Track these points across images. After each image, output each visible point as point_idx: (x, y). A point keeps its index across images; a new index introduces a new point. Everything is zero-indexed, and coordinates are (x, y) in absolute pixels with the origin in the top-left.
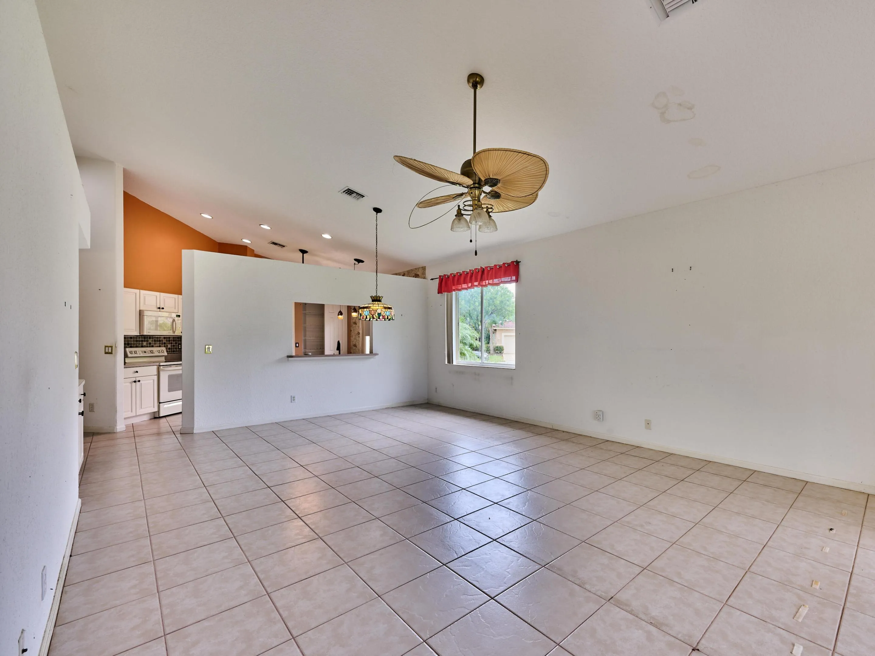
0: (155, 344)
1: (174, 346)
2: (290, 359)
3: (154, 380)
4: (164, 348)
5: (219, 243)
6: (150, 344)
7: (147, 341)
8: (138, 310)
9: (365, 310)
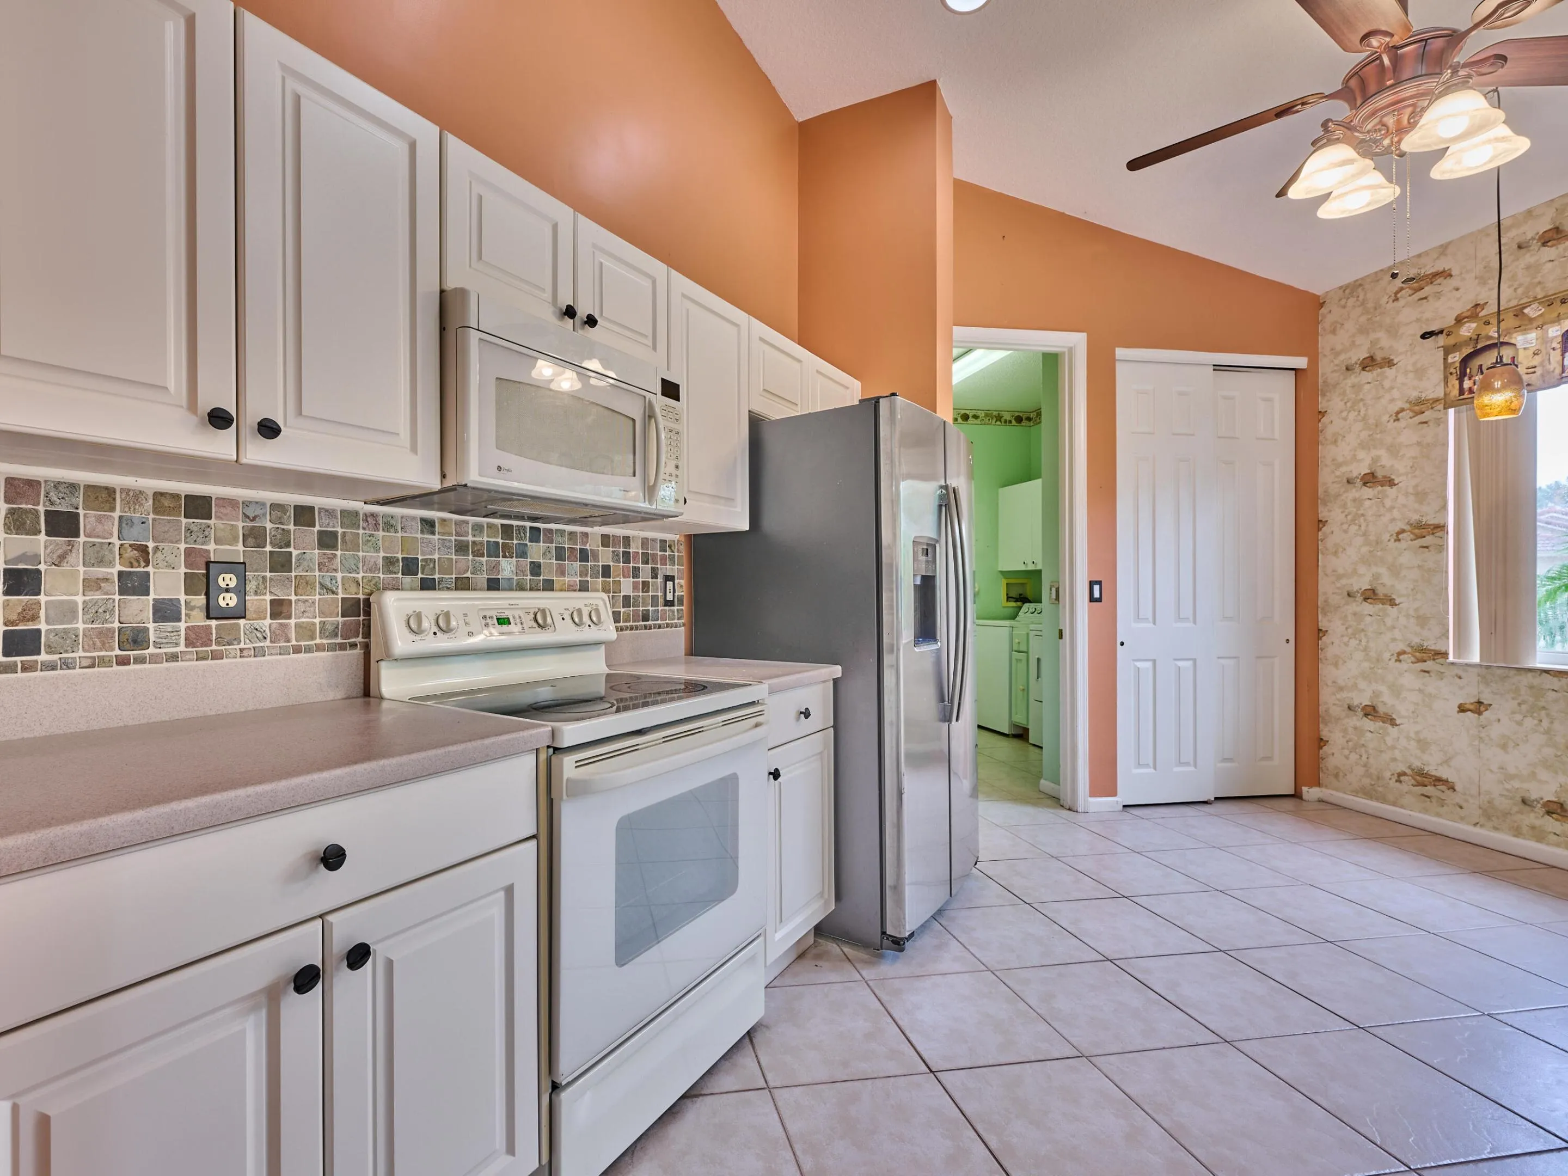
1: (646, 585)
4: (605, 596)
8: (429, 286)
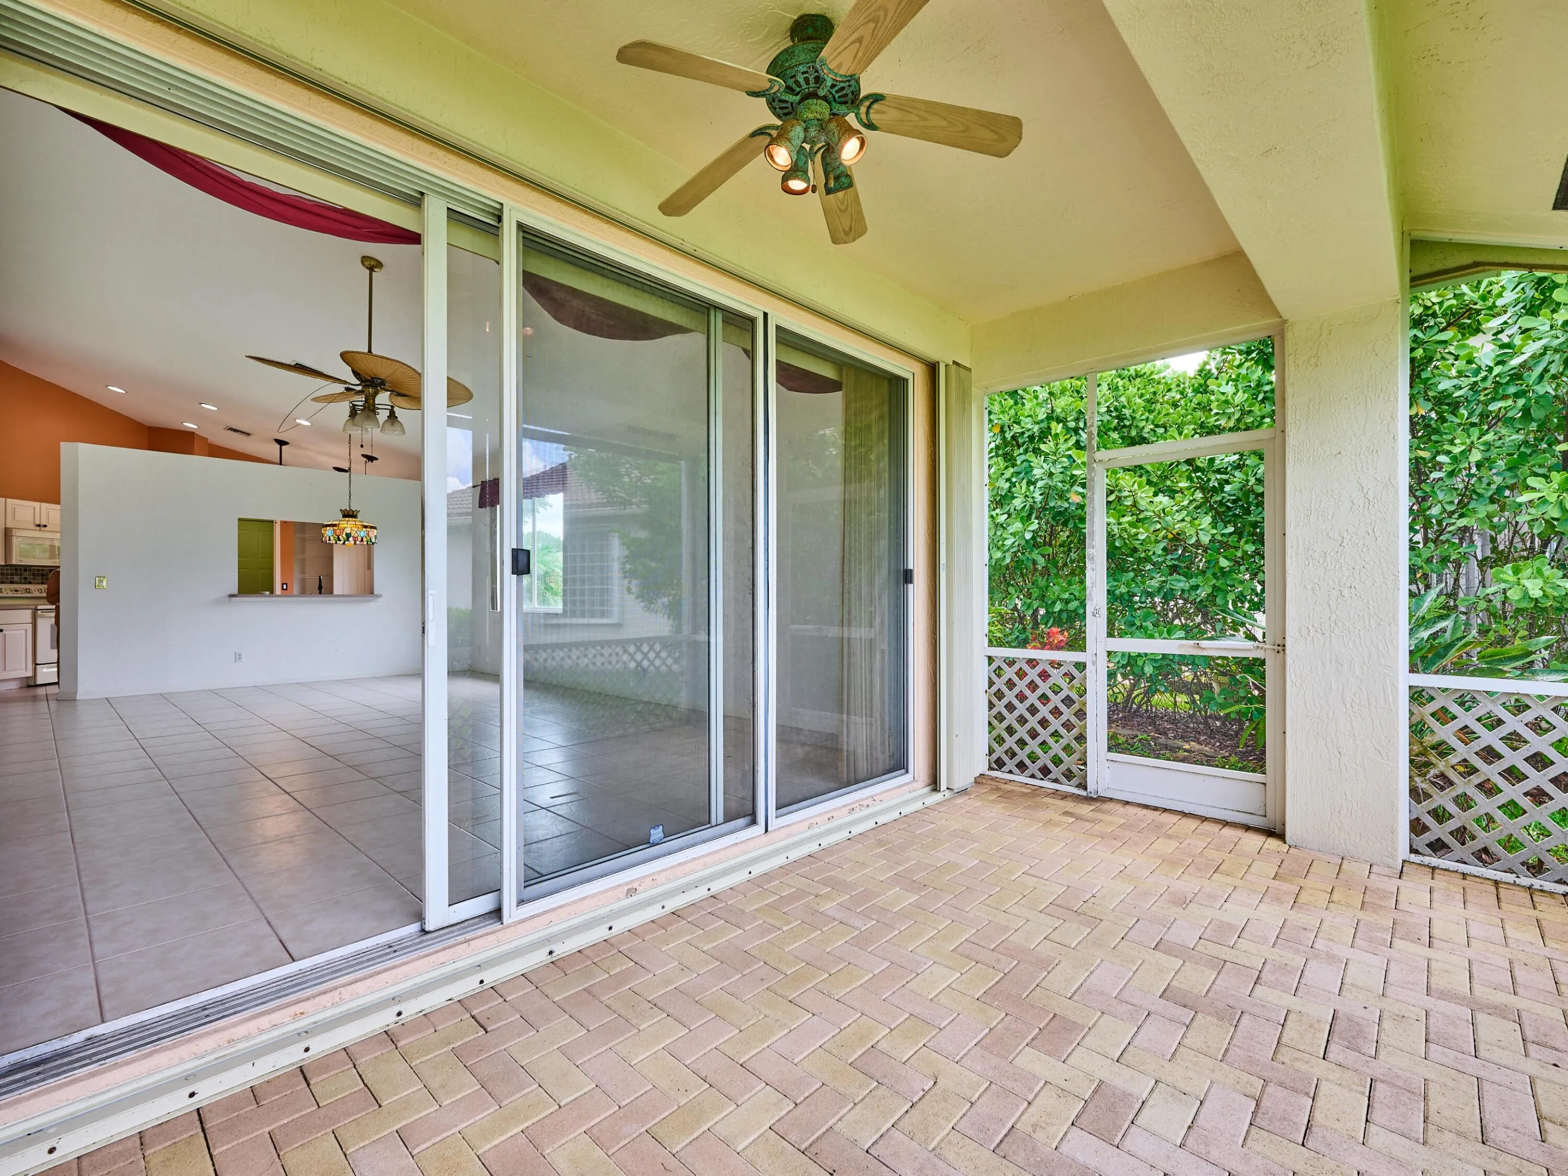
0: (34, 579)
2: (233, 599)
3: (26, 630)
5: (150, 428)
6: (25, 578)
7: (21, 575)
9: (328, 528)
